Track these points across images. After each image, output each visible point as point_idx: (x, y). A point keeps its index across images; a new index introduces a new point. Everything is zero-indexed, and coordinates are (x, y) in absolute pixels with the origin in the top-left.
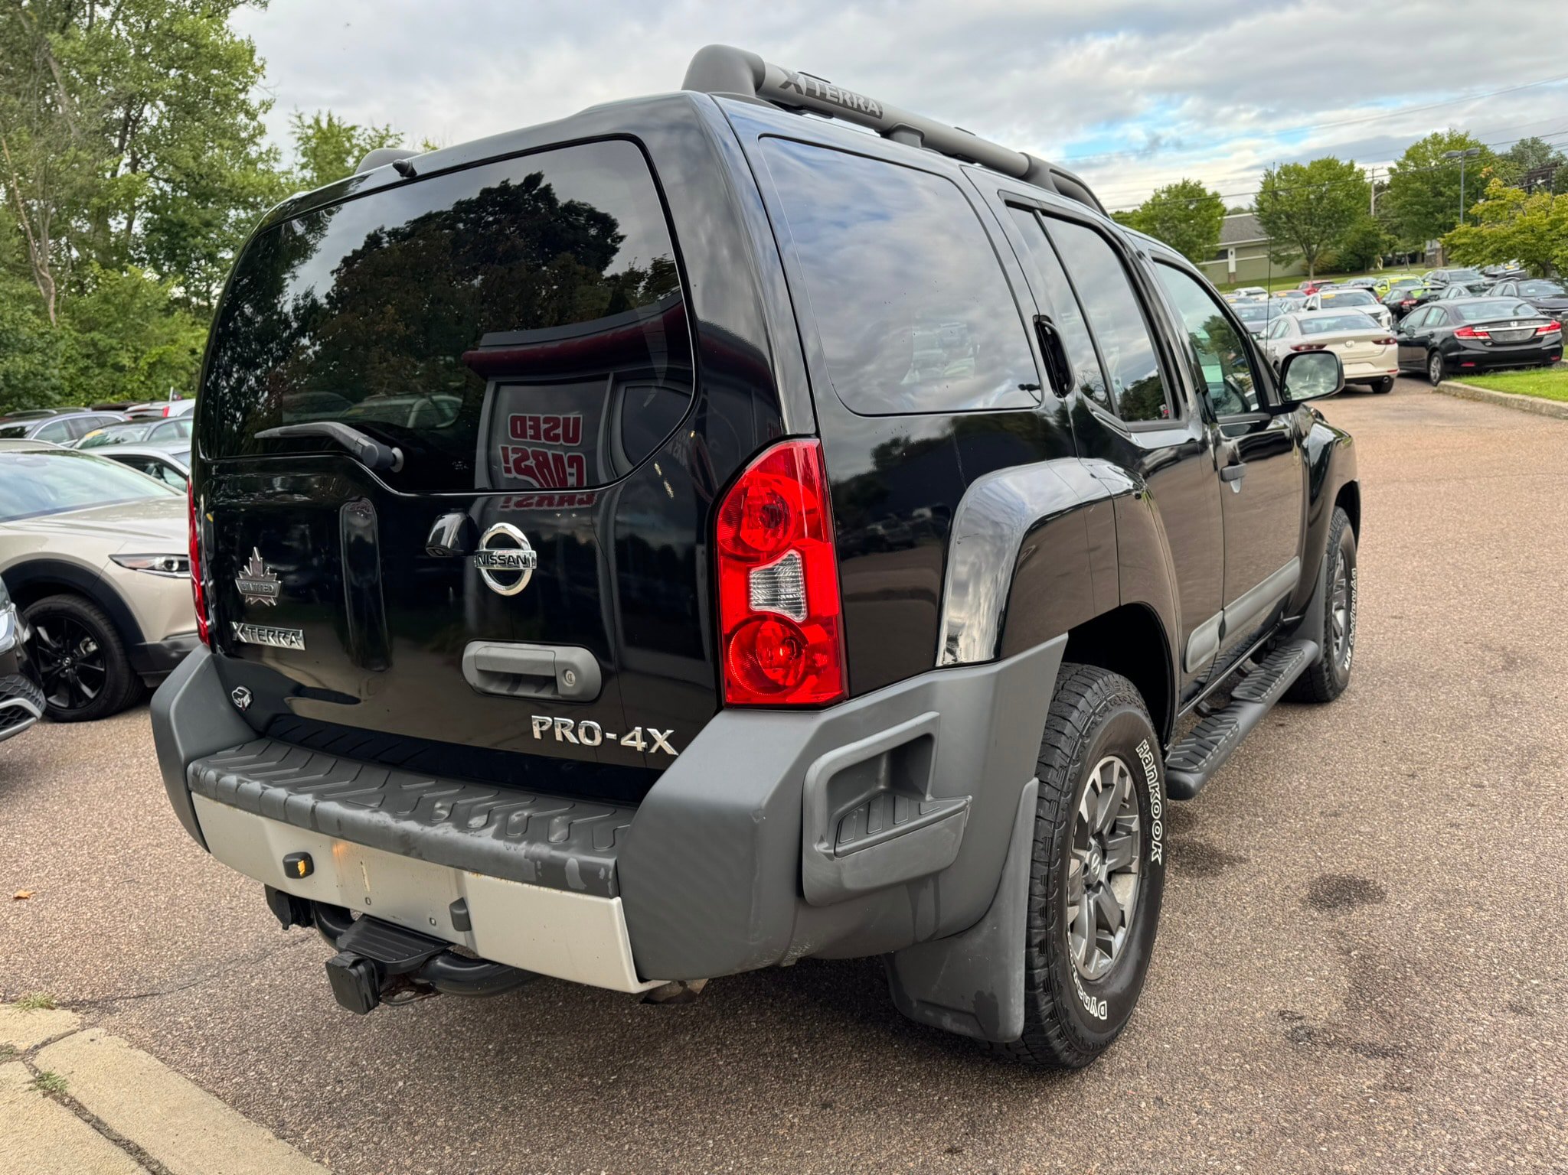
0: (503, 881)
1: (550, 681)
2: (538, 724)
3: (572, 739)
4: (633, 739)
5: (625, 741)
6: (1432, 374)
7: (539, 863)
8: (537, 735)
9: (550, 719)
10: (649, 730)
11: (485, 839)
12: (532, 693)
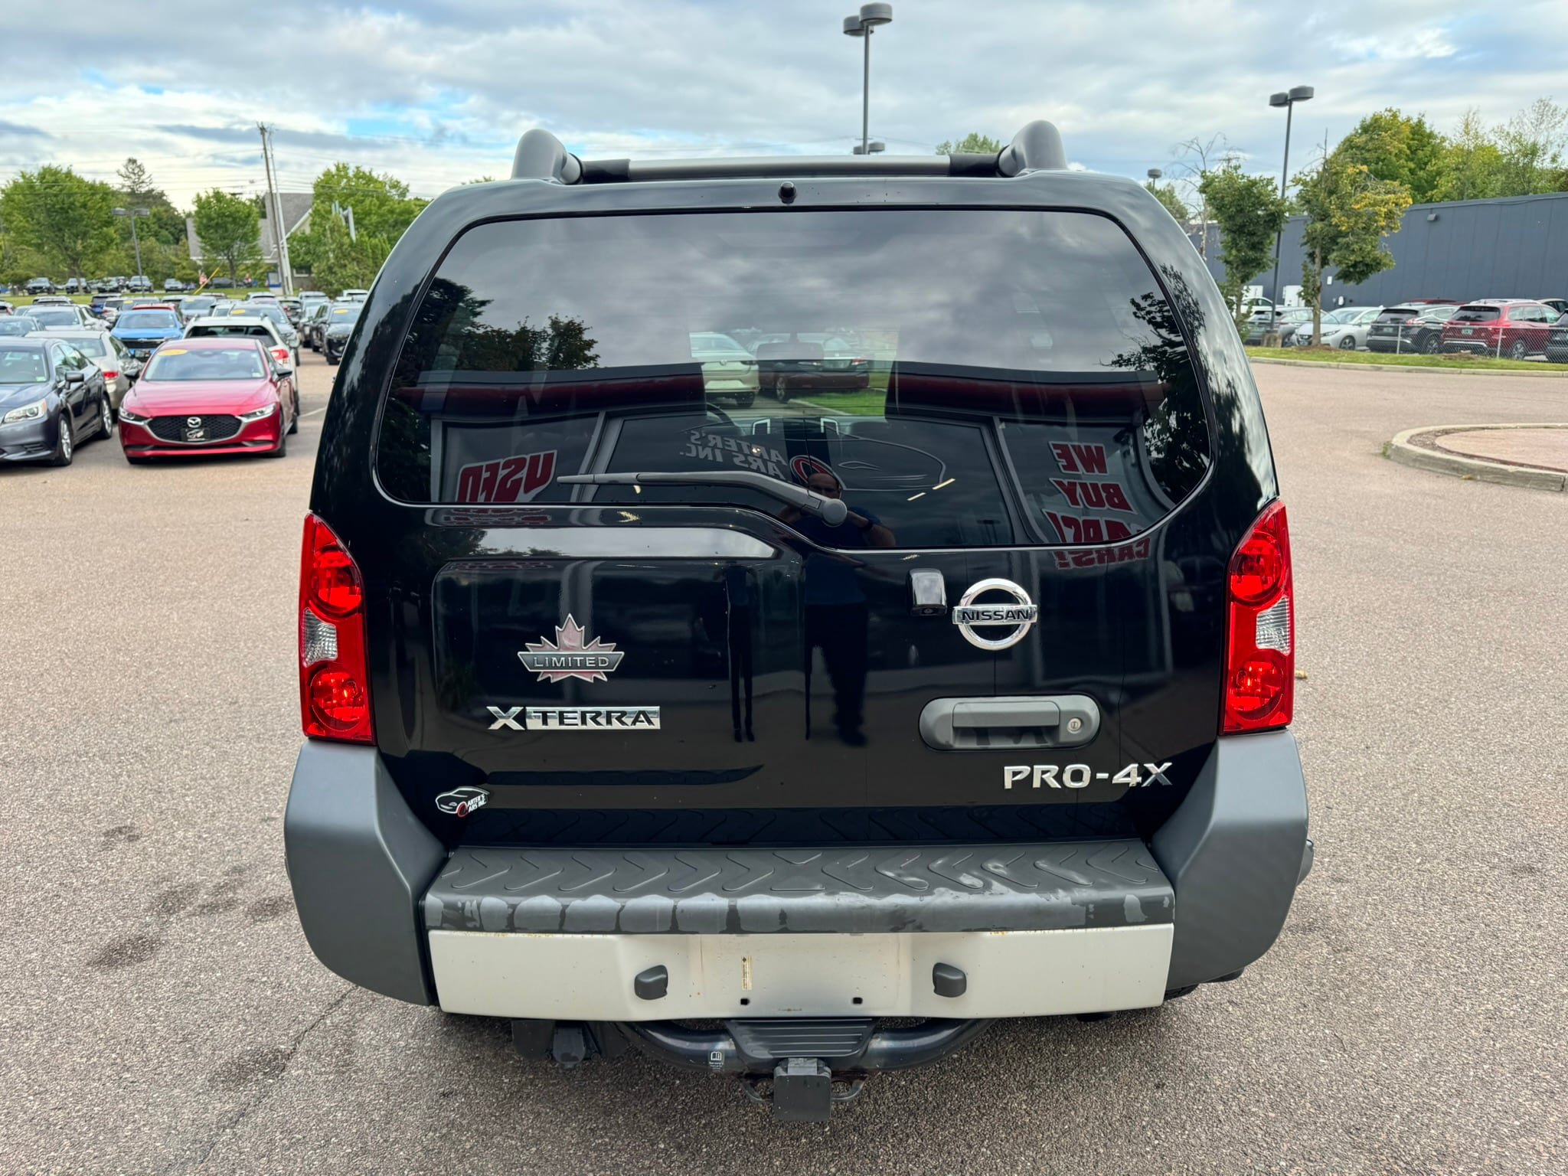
0: (1039, 932)
1: (1052, 731)
2: (1011, 774)
3: (1054, 784)
4: (1128, 775)
5: (1119, 778)
6: (778, 392)
7: (1091, 906)
8: (1008, 785)
9: (1029, 768)
10: (1147, 765)
11: (1006, 897)
12: (1009, 744)
